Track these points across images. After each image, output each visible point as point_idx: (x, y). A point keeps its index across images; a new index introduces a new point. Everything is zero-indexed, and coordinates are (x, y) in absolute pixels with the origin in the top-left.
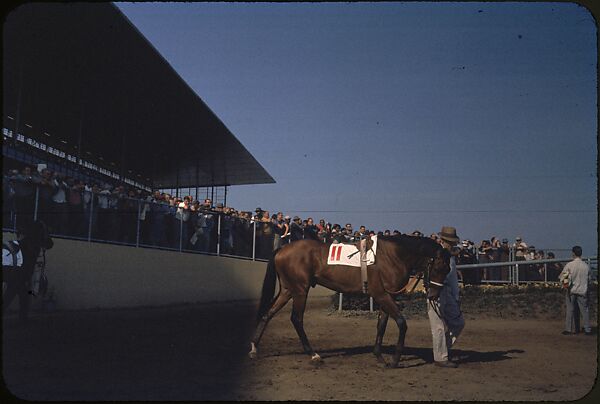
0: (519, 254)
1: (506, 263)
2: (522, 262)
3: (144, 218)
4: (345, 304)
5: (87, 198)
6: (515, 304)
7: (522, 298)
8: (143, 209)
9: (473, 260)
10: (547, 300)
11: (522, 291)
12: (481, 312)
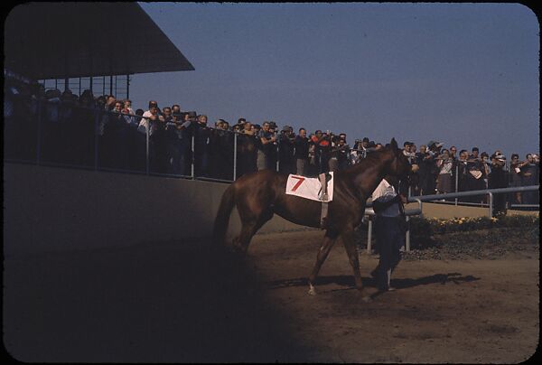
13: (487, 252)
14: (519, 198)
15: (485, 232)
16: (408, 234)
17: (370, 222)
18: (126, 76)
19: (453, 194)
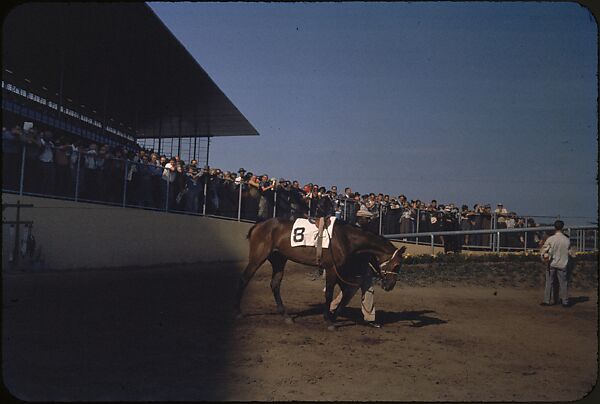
0: (501, 220)
2: (503, 230)
3: (130, 179)
5: (74, 158)
6: (495, 272)
7: (500, 267)
8: (129, 169)
9: (455, 225)
10: (526, 268)
11: (502, 259)
12: (461, 280)
14: (467, 241)
15: (425, 265)
18: (206, 138)
19: (413, 234)
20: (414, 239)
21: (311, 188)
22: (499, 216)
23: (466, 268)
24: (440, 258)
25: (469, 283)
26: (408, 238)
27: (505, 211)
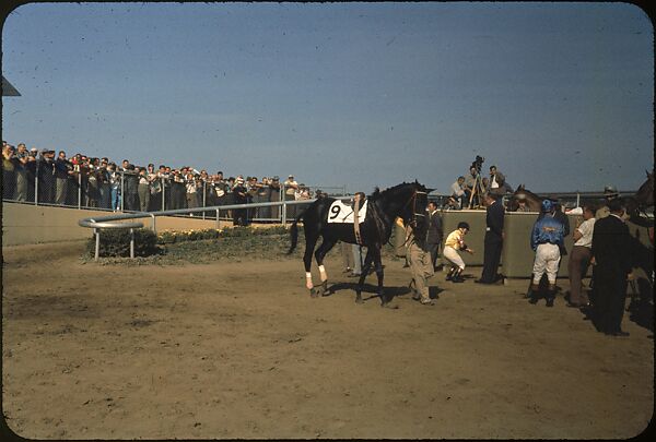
0: (290, 191)
1: (277, 203)
4: (102, 251)
12: (246, 254)
13: (204, 259)
15: (210, 241)
16: (132, 243)
17: (98, 235)
20: (201, 213)
21: (80, 159)
22: (288, 187)
23: (252, 242)
24: (226, 232)
25: (255, 257)
26: (195, 213)
27: (295, 183)
